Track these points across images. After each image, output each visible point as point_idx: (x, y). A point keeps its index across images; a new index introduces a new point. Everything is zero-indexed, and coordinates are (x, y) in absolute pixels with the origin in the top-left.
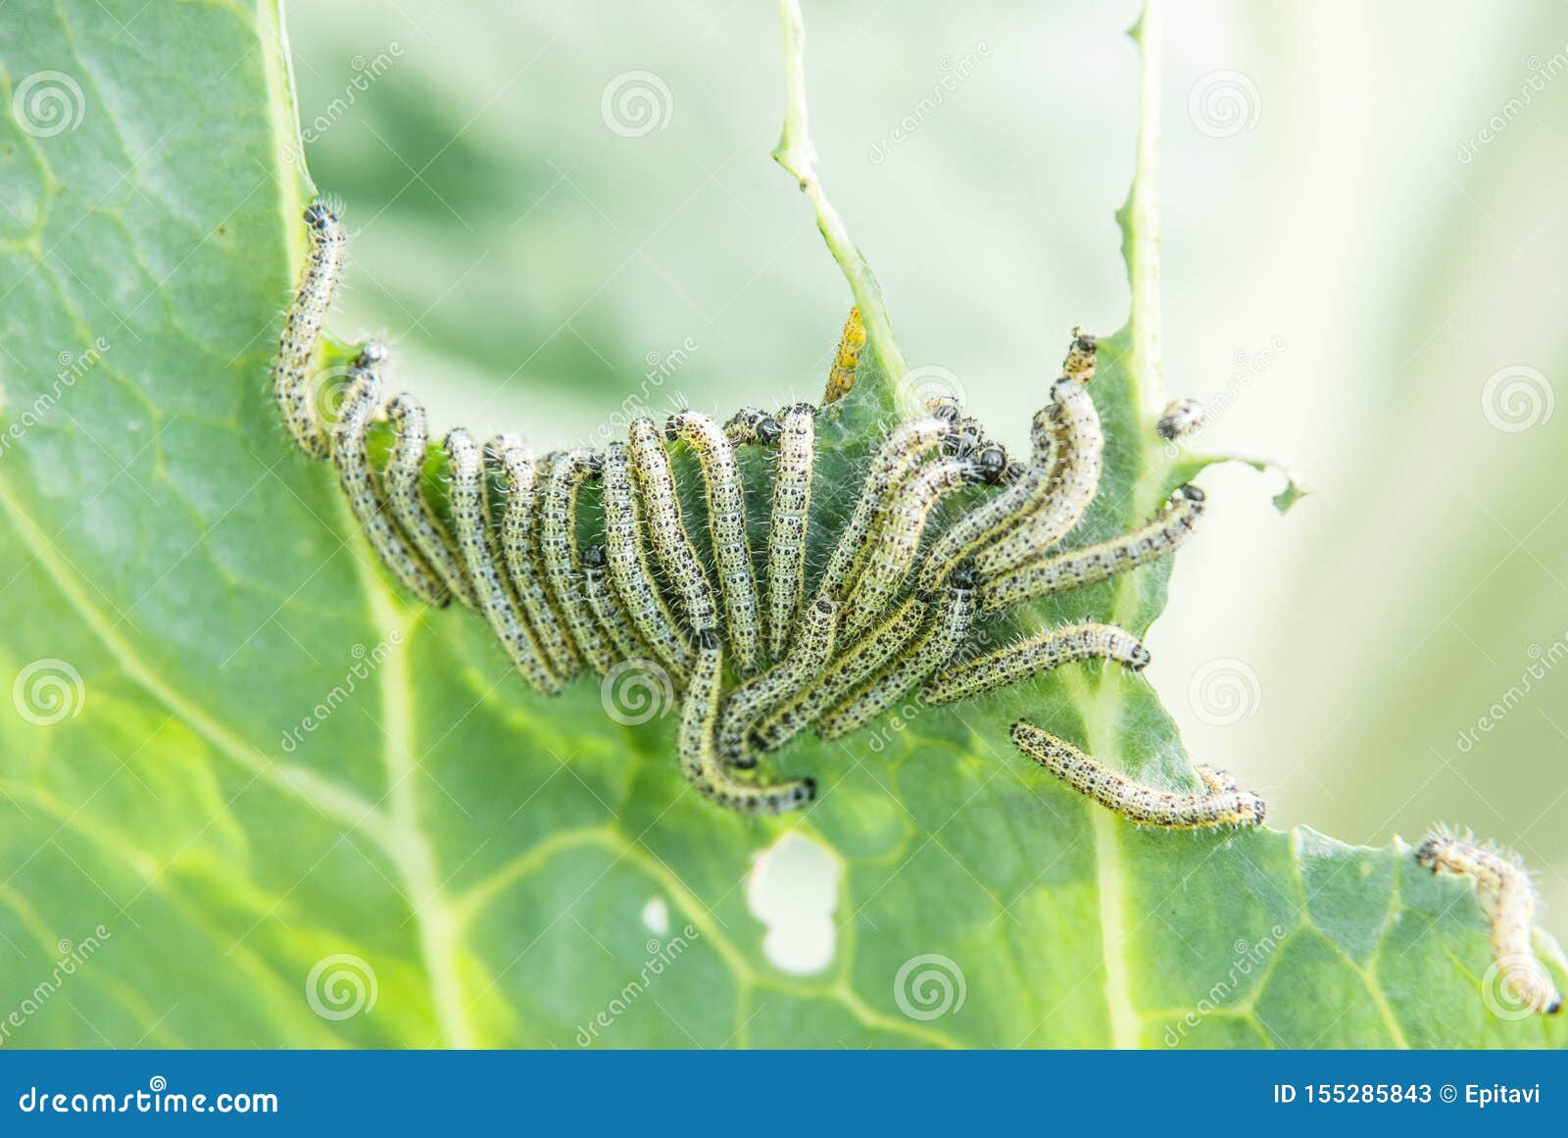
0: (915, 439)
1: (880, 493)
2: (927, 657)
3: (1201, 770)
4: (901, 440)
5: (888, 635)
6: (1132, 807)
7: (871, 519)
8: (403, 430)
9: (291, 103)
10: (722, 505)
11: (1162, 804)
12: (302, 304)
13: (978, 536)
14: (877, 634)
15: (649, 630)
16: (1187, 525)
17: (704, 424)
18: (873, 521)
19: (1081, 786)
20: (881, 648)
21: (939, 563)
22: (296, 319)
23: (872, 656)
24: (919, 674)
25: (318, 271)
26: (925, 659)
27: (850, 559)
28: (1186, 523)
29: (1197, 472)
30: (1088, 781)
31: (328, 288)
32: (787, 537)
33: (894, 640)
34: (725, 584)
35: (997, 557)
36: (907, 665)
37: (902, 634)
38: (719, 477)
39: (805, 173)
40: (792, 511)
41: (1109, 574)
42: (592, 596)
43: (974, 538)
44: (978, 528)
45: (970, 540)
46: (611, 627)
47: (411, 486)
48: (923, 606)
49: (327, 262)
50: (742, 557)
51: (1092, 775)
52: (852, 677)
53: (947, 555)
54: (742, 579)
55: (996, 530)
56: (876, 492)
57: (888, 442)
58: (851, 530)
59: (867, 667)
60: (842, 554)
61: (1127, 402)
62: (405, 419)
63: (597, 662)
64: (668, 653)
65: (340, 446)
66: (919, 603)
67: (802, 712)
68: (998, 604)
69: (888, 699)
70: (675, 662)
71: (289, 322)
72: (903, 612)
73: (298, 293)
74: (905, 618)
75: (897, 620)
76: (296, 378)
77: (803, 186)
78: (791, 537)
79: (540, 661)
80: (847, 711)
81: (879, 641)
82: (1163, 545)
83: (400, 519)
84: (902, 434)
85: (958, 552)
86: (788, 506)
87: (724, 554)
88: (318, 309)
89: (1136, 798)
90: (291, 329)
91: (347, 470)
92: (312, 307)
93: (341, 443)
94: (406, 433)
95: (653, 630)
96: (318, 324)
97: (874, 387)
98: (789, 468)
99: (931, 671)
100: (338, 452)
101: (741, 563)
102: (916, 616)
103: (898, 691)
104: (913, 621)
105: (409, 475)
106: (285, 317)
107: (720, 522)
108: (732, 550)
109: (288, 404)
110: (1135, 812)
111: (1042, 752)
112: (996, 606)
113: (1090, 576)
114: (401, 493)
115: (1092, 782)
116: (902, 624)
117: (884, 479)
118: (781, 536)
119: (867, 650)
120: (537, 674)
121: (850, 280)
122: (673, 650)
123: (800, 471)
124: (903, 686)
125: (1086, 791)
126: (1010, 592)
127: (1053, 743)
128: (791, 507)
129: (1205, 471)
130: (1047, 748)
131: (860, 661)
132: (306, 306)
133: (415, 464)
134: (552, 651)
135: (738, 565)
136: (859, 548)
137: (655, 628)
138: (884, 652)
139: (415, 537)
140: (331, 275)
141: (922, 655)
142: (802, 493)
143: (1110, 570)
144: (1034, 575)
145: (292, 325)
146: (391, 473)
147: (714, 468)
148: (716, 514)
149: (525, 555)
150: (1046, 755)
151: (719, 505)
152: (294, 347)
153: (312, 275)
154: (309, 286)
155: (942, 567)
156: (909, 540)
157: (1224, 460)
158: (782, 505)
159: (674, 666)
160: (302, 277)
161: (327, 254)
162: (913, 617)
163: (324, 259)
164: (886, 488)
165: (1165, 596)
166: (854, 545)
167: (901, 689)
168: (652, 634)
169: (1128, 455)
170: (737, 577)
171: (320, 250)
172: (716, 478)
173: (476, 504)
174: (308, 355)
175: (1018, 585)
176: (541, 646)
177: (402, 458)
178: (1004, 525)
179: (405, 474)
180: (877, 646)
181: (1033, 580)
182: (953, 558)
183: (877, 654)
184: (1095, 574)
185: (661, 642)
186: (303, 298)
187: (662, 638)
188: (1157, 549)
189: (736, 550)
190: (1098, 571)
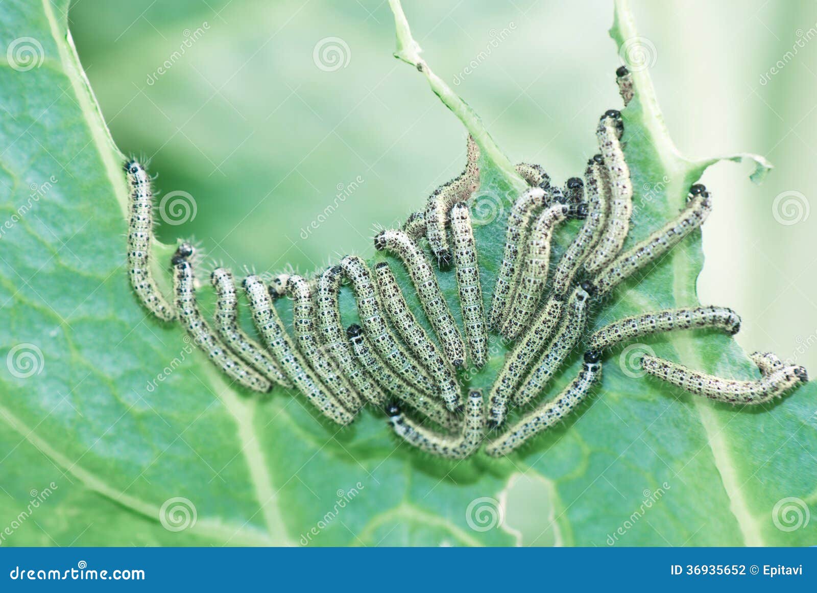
0: (530, 201)
1: (516, 239)
2: (570, 335)
3: (754, 357)
4: (522, 203)
5: (541, 327)
6: (727, 394)
7: (514, 257)
8: (220, 290)
9: (96, 108)
10: (421, 277)
11: (745, 388)
12: (134, 227)
13: (583, 251)
14: (534, 329)
15: (398, 365)
16: (706, 206)
17: (397, 237)
18: (516, 258)
19: (694, 389)
20: (539, 336)
21: (565, 274)
22: (133, 237)
23: (534, 343)
24: (567, 347)
25: (138, 203)
26: (569, 336)
27: (507, 284)
28: (704, 204)
29: (702, 173)
30: (697, 384)
31: (147, 211)
32: (470, 281)
33: (546, 329)
34: (435, 324)
35: (596, 257)
36: (559, 344)
37: (550, 324)
38: (415, 262)
39: (417, 60)
40: (469, 264)
41: (668, 247)
42: (359, 354)
43: (581, 253)
44: (581, 246)
45: (579, 255)
46: (374, 371)
47: (232, 323)
48: (559, 303)
49: (141, 196)
50: (441, 306)
51: (700, 381)
52: (525, 360)
53: (568, 268)
54: (444, 319)
55: (592, 243)
56: (513, 239)
57: (514, 206)
58: (504, 266)
59: (532, 350)
60: (501, 283)
61: (648, 144)
62: (219, 284)
63: (371, 397)
64: (413, 377)
65: (181, 309)
66: (556, 302)
67: (501, 392)
68: (607, 288)
69: (552, 369)
70: (419, 382)
71: (130, 240)
72: (547, 310)
73: (129, 220)
74: (550, 314)
75: (544, 316)
76: (143, 274)
77: (420, 68)
78: (472, 280)
79: (337, 404)
80: (529, 383)
81: (536, 333)
82: (696, 221)
83: (229, 344)
84: (522, 199)
85: (574, 264)
86: (466, 262)
87: (430, 307)
88: (144, 226)
89: (728, 388)
90: (132, 244)
91: (189, 323)
92: (140, 227)
93: (182, 307)
94: (223, 292)
95: (400, 365)
96: (147, 236)
97: (493, 179)
98: (461, 240)
99: (574, 344)
100: (182, 313)
101: (441, 310)
102: (556, 311)
103: (557, 362)
104: (555, 314)
105: (229, 316)
106: (126, 237)
107: (423, 289)
108: (434, 303)
109: (142, 291)
110: (730, 397)
111: (663, 372)
112: (606, 290)
113: (656, 252)
114: (226, 328)
115: (700, 384)
116: (548, 318)
117: (517, 230)
118: (466, 281)
119: (530, 339)
120: (337, 413)
121: (461, 118)
122: (416, 374)
123: (468, 240)
124: (559, 358)
125: (698, 391)
126: (612, 279)
127: (669, 365)
128: (468, 262)
129: (705, 172)
130: (666, 369)
131: (528, 348)
132: (136, 226)
133: (231, 309)
134: (341, 397)
135: (440, 311)
136: (511, 276)
137: (401, 363)
138: (541, 338)
139: (240, 353)
140: (146, 204)
141: (566, 335)
142: (472, 252)
143: (667, 244)
144: (623, 263)
145: (132, 241)
146: (218, 317)
147: (410, 258)
148: (418, 284)
149: (312, 342)
150: (666, 373)
151: (419, 278)
152: (137, 254)
153: (135, 207)
154: (135, 214)
155: (567, 276)
156: (542, 261)
157: (716, 161)
158: (462, 262)
159: (419, 385)
160: (129, 210)
161: (140, 191)
162: (554, 312)
163: (139, 195)
164: (519, 235)
165: (702, 256)
166: (507, 275)
167: (558, 360)
168: (400, 367)
169: (657, 175)
170: (441, 318)
171: (135, 189)
172: (413, 263)
173: (271, 317)
174: (146, 257)
175: (615, 273)
176: (335, 396)
177: (223, 307)
178: (595, 238)
179: (227, 316)
180: (536, 336)
181: (623, 266)
182: (572, 269)
183: (537, 341)
184: (659, 250)
185: (407, 371)
186: (134, 223)
187: (407, 368)
188: (693, 225)
189: (437, 303)
190: (661, 248)
